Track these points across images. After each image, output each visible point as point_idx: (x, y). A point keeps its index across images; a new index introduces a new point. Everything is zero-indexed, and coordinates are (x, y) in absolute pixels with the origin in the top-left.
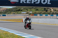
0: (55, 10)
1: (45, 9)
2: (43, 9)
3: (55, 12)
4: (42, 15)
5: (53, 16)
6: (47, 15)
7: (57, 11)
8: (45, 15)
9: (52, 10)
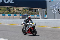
0: (18, 10)
1: (8, 8)
2: (6, 9)
3: (18, 12)
4: (5, 15)
5: (16, 16)
6: (10, 15)
7: (20, 11)
8: (8, 15)
9: (15, 9)
